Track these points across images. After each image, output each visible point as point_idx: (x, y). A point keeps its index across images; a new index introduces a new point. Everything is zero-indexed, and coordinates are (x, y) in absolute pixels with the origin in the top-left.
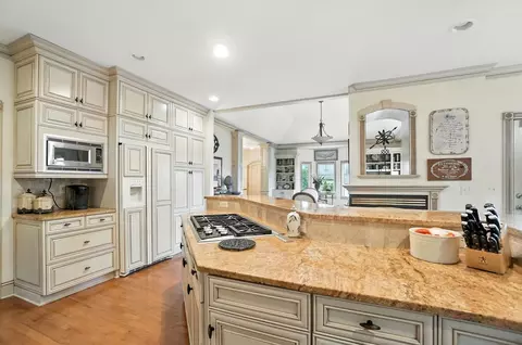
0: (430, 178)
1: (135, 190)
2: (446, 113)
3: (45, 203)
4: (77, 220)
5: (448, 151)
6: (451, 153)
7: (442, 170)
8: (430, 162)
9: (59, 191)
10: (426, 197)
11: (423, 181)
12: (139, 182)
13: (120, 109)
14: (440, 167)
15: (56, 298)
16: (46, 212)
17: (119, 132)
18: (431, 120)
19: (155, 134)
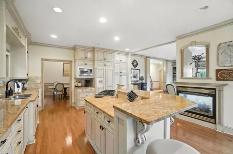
0: (218, 79)
1: (100, 82)
2: (228, 44)
3: (80, 85)
4: (85, 89)
5: (229, 65)
6: (231, 66)
7: (225, 75)
8: (217, 71)
9: (83, 82)
10: (215, 89)
11: (213, 81)
12: (102, 79)
13: (96, 58)
14: (224, 73)
15: (81, 108)
16: (79, 87)
17: (96, 65)
18: (219, 48)
19: (107, 64)
